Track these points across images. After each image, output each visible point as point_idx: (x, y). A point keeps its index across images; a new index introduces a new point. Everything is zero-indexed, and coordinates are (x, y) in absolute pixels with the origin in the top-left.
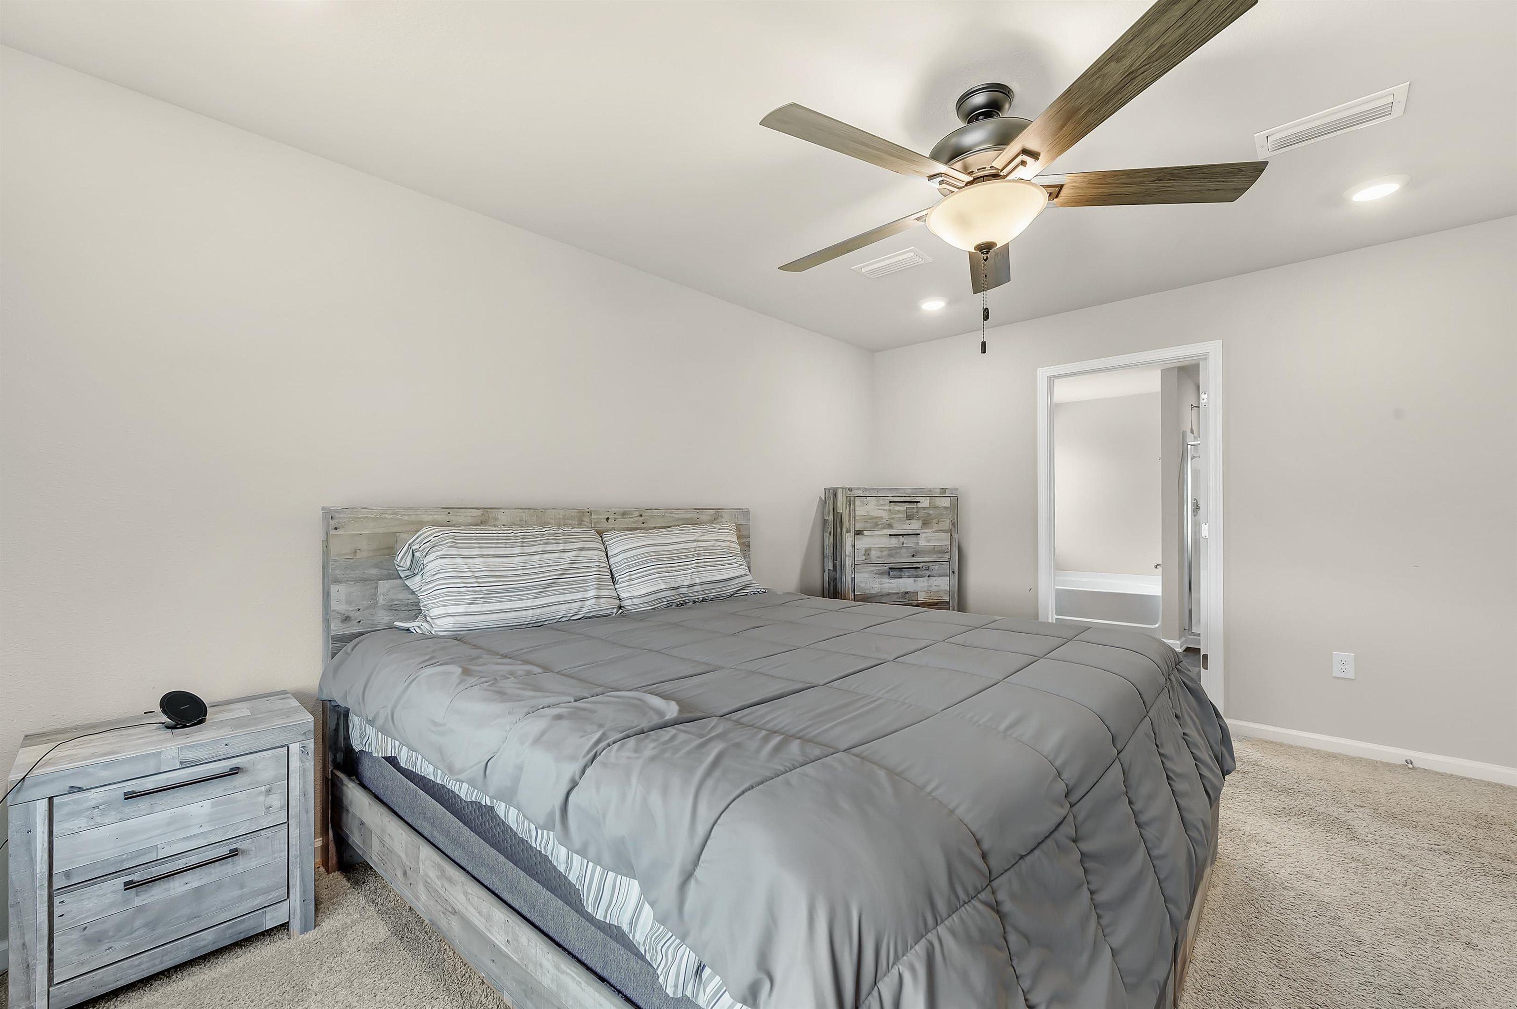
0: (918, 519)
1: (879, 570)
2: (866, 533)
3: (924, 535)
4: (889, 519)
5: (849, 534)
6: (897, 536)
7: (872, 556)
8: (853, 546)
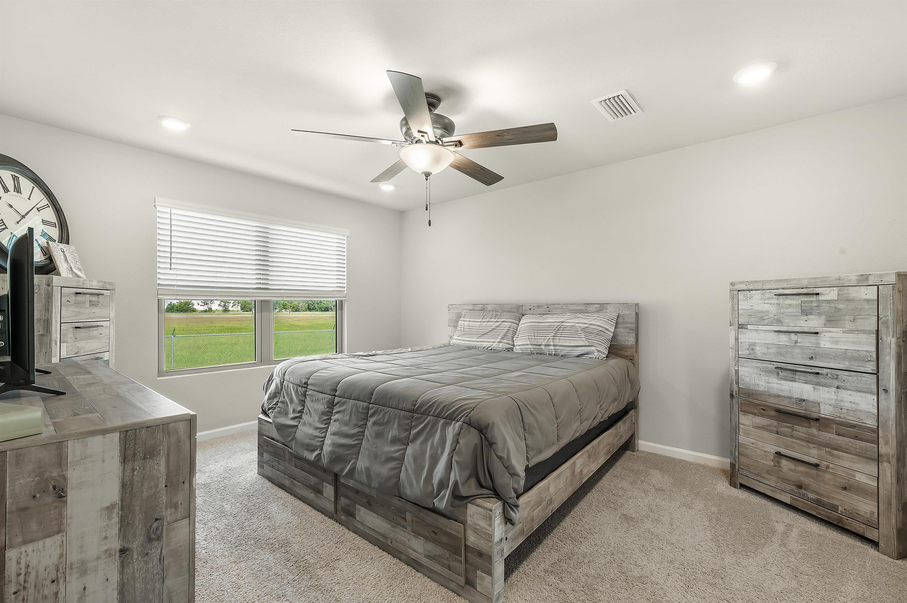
0: (820, 314)
1: (766, 368)
2: (749, 327)
3: (827, 334)
4: (777, 313)
5: (732, 327)
6: (788, 334)
7: (756, 351)
8: (737, 339)
